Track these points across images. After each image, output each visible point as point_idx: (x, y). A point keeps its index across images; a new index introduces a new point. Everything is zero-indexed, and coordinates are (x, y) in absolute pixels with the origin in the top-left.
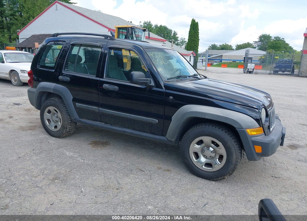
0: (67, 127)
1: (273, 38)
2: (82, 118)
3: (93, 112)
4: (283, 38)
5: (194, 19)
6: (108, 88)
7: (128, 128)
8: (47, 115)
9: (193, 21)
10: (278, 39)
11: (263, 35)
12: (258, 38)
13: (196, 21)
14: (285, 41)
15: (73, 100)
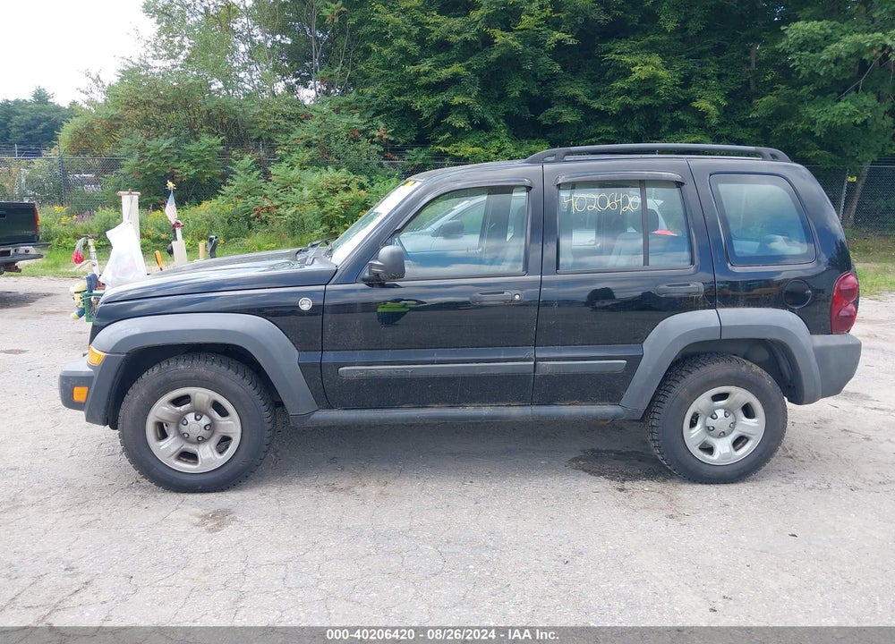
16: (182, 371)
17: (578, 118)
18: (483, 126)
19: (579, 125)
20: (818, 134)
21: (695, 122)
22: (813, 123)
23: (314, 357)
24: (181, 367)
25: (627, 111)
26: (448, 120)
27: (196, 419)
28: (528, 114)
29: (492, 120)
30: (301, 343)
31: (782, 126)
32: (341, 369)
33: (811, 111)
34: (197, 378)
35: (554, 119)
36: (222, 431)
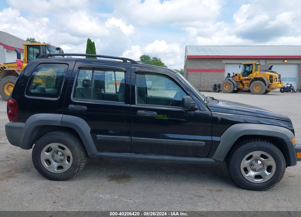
0: (80, 166)
1: (152, 58)
2: (102, 151)
3: (122, 143)
4: (160, 59)
5: (90, 39)
6: (144, 115)
7: (167, 154)
8: (45, 155)
9: (89, 41)
10: (155, 59)
11: (143, 56)
12: (140, 58)
13: (92, 41)
14: (161, 61)
15: (92, 132)
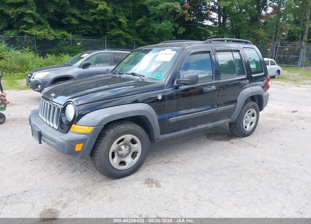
16: (123, 129)
17: (77, 22)
18: (39, 23)
19: (77, 25)
20: (156, 32)
21: (118, 26)
22: (154, 29)
23: (162, 117)
24: (122, 127)
25: (95, 20)
26: (24, 19)
27: (125, 147)
28: (56, 19)
29: (43, 21)
30: (158, 112)
31: (145, 29)
32: (170, 119)
33: (154, 25)
34: (128, 131)
35: (68, 21)
36: (133, 150)
